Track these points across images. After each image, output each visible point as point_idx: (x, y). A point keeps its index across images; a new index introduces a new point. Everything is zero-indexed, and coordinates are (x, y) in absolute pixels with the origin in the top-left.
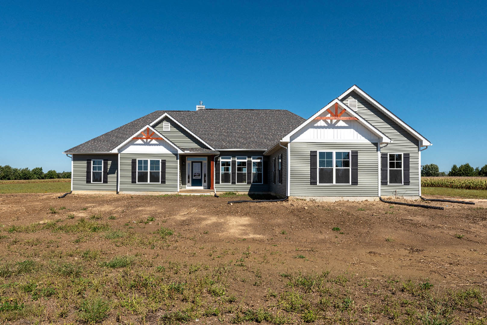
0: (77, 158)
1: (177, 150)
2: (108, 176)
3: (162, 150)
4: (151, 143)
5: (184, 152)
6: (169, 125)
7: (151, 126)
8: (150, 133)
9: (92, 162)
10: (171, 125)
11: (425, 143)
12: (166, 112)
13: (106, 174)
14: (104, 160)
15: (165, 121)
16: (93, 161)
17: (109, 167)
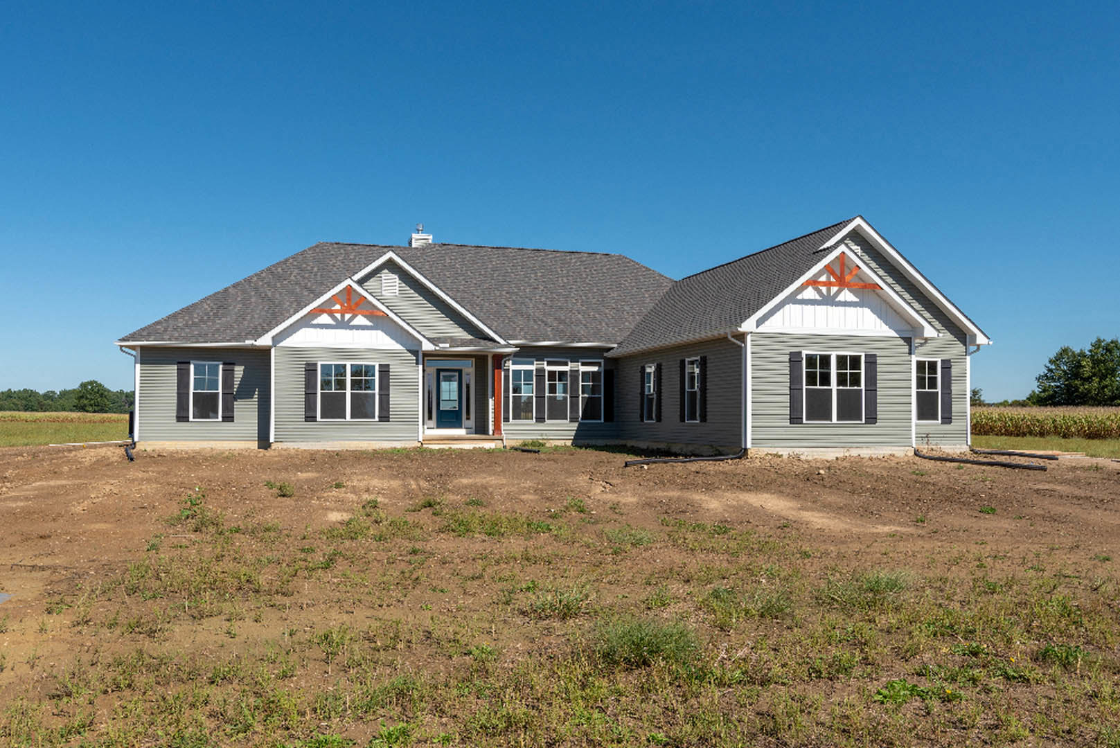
0: (150, 356)
1: (421, 342)
2: (235, 403)
3: (381, 340)
4: (353, 323)
5: (438, 346)
6: (395, 282)
7: (355, 282)
8: (355, 300)
9: (192, 367)
10: (400, 282)
11: (981, 339)
12: (389, 248)
13: (230, 398)
14: (224, 364)
15: (386, 271)
16: (195, 365)
17: (237, 381)
